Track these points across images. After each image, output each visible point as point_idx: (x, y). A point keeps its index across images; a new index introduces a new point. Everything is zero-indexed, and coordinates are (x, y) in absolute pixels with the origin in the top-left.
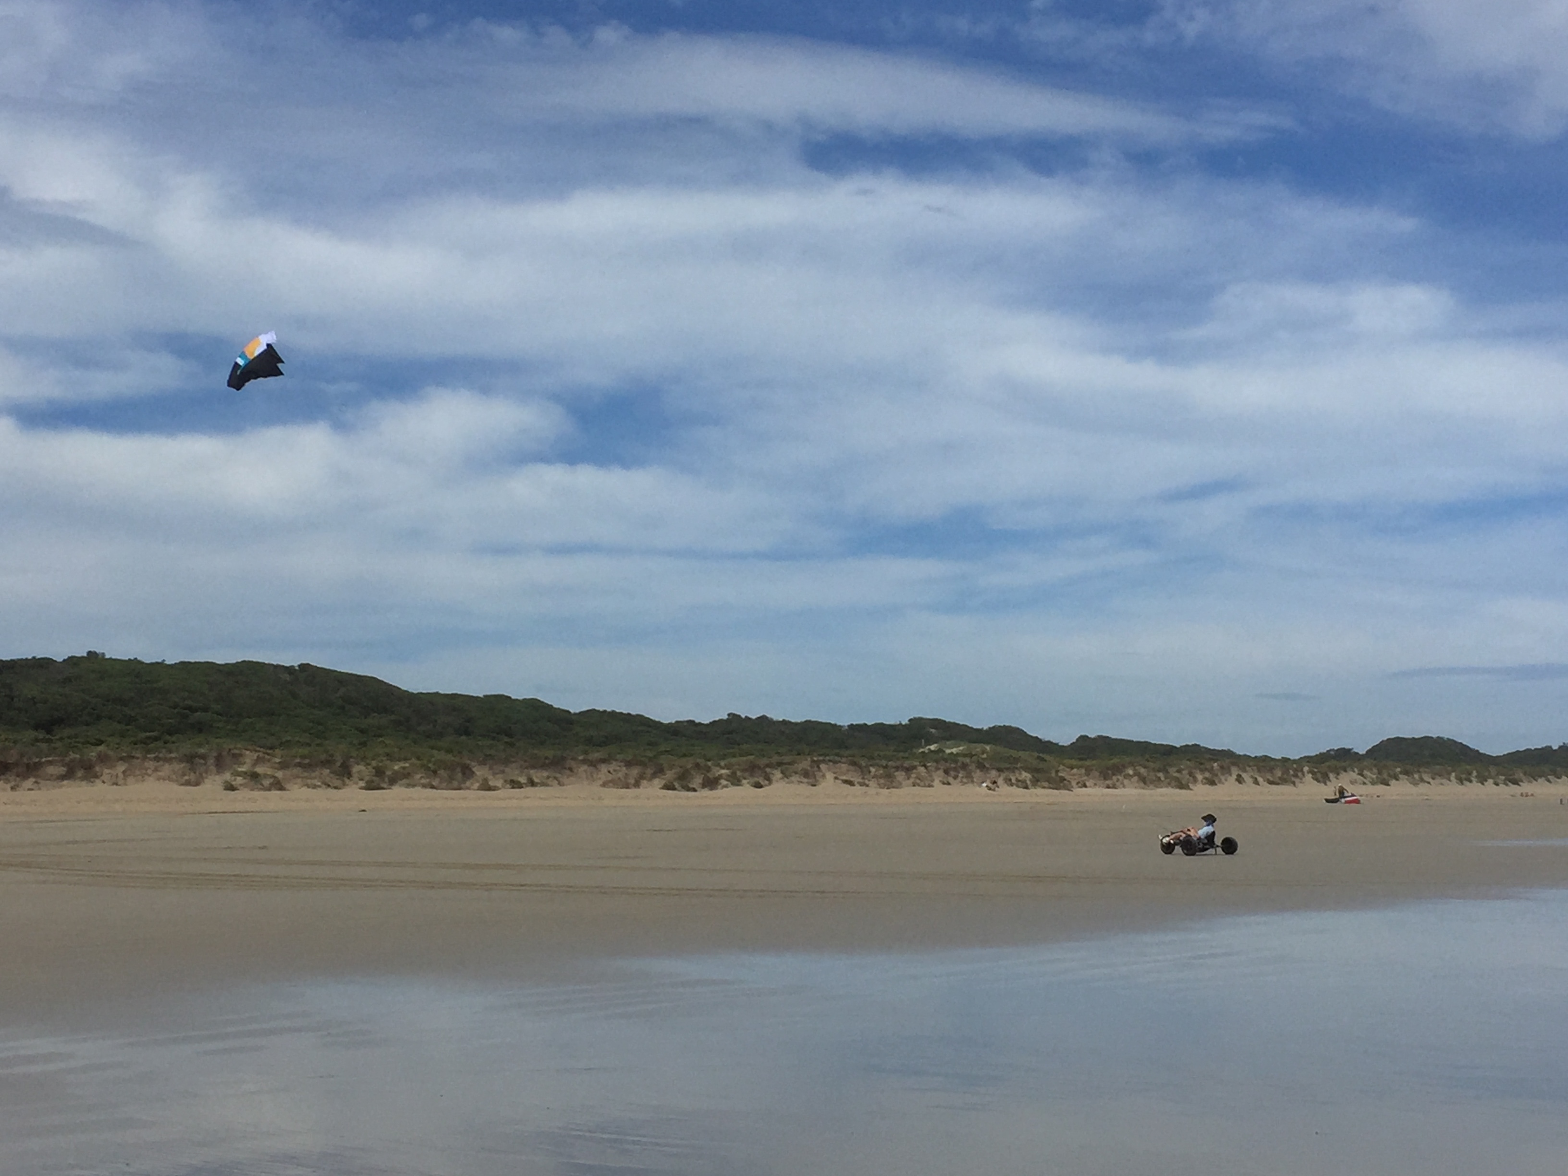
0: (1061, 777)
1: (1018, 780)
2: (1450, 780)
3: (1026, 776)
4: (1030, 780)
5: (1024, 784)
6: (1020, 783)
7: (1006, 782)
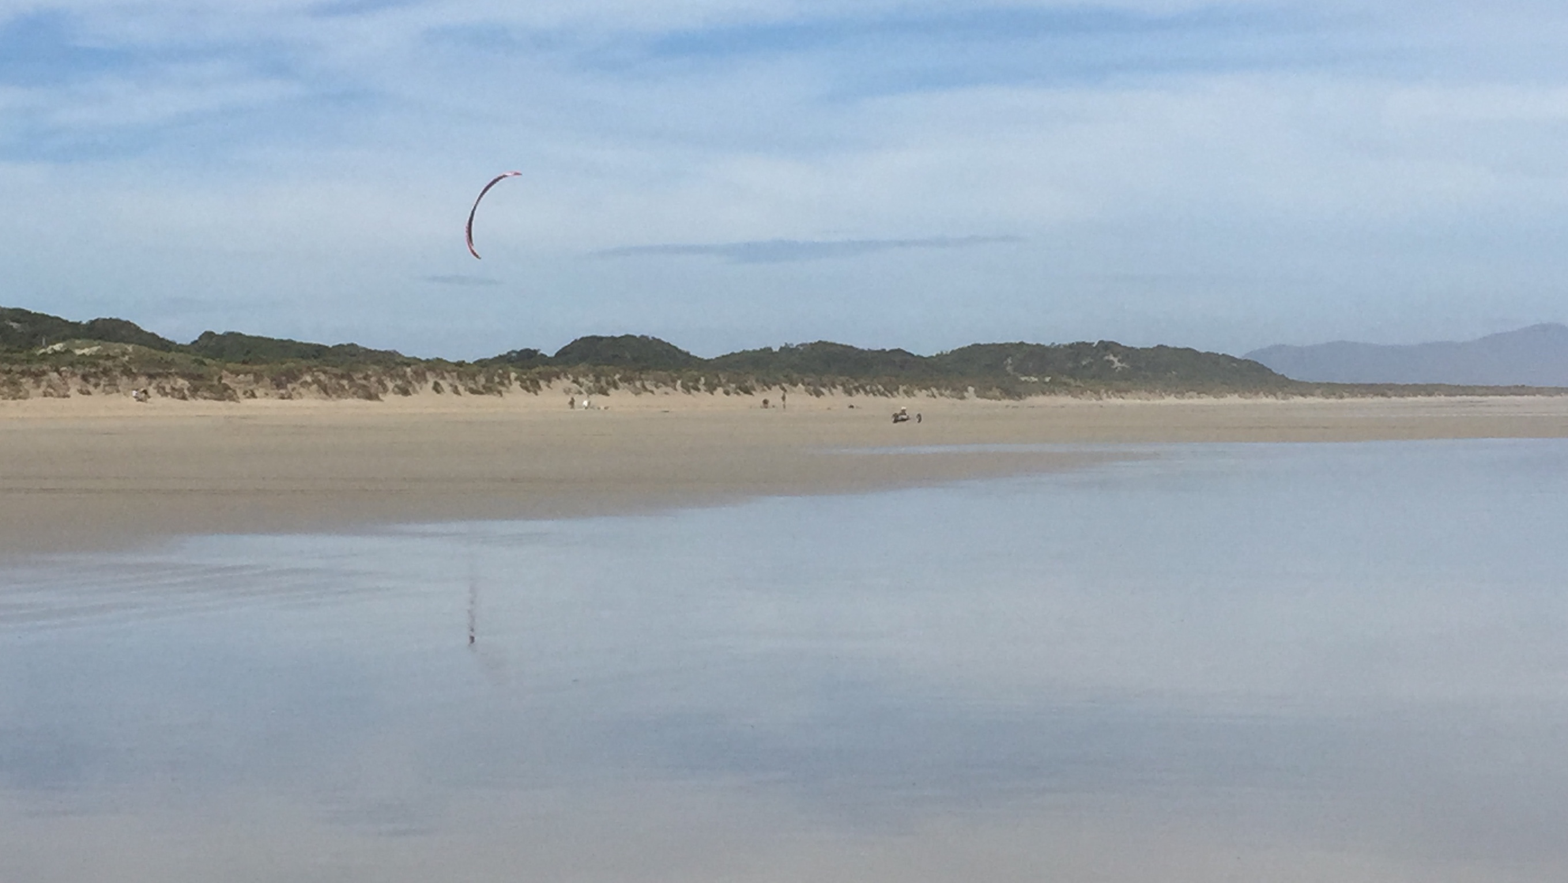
0: (225, 384)
1: (173, 389)
2: (675, 389)
3: (182, 383)
4: (188, 389)
5: (181, 395)
6: (176, 393)
7: (158, 392)
